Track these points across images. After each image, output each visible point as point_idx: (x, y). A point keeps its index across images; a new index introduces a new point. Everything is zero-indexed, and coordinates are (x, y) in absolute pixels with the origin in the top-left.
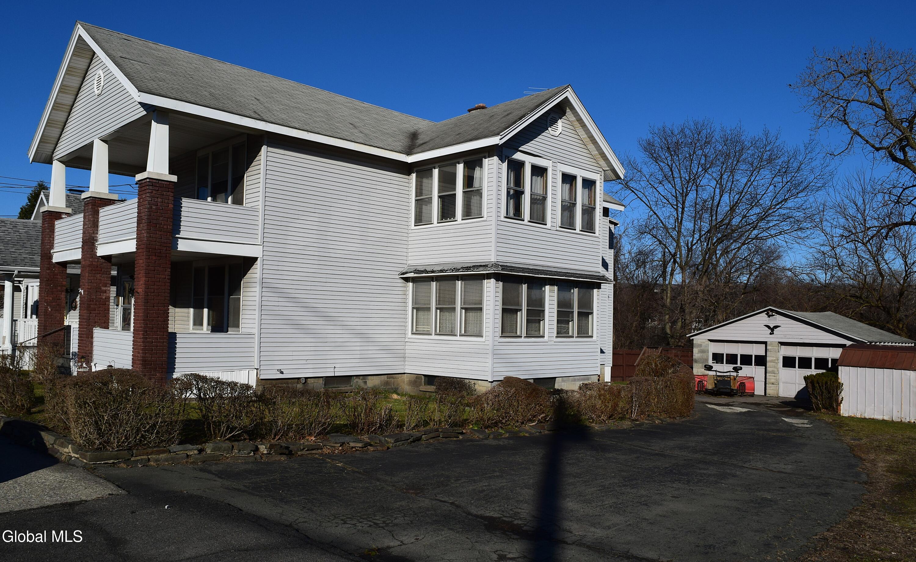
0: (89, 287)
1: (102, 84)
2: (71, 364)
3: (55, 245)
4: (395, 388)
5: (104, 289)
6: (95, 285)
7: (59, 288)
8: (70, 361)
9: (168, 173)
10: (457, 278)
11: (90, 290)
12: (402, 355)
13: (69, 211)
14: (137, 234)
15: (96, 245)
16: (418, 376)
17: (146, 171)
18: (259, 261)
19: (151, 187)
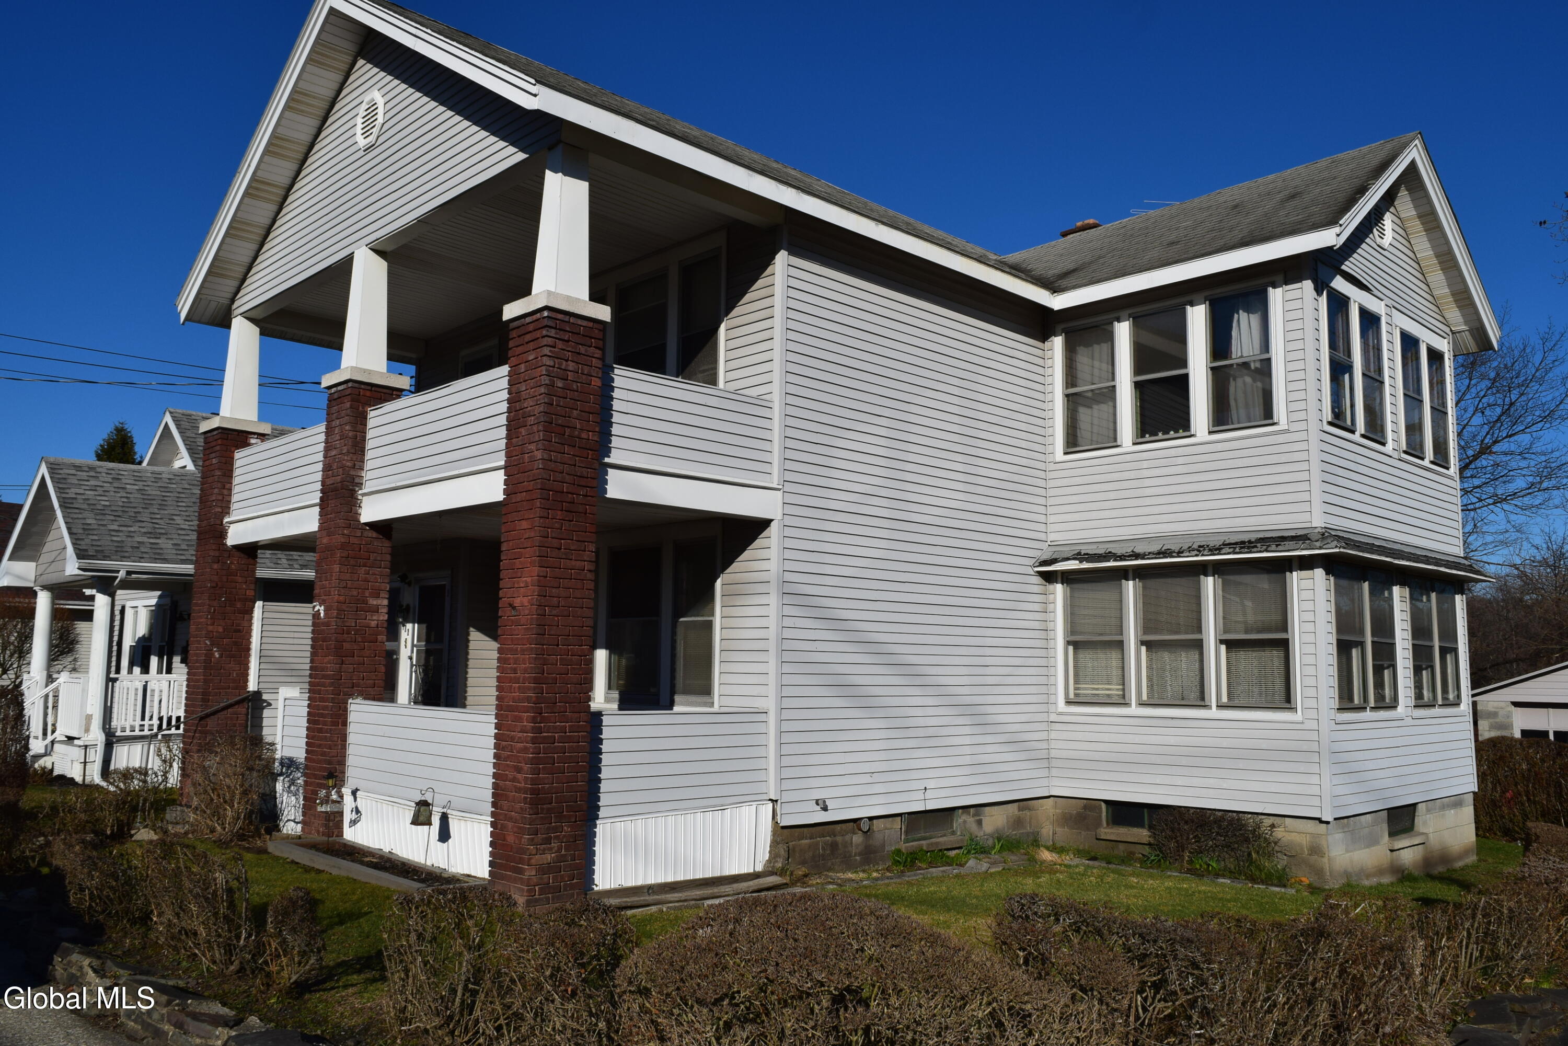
0: (342, 598)
1: (380, 119)
2: (279, 787)
3: (234, 506)
4: (1033, 833)
5: (375, 603)
6: (355, 593)
7: (239, 605)
8: (276, 780)
9: (587, 298)
10: (1203, 569)
11: (344, 607)
12: (1043, 754)
13: (265, 428)
14: (508, 456)
15: (360, 497)
16: (1090, 804)
17: (530, 294)
18: (774, 528)
19: (552, 333)
